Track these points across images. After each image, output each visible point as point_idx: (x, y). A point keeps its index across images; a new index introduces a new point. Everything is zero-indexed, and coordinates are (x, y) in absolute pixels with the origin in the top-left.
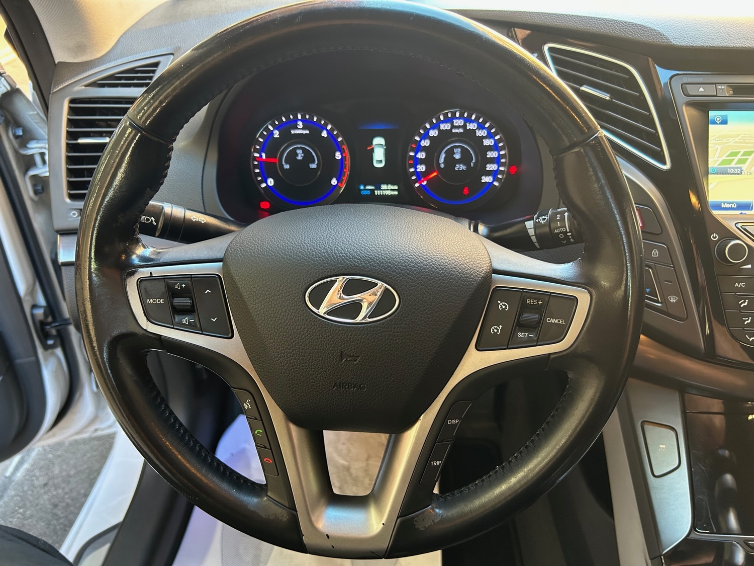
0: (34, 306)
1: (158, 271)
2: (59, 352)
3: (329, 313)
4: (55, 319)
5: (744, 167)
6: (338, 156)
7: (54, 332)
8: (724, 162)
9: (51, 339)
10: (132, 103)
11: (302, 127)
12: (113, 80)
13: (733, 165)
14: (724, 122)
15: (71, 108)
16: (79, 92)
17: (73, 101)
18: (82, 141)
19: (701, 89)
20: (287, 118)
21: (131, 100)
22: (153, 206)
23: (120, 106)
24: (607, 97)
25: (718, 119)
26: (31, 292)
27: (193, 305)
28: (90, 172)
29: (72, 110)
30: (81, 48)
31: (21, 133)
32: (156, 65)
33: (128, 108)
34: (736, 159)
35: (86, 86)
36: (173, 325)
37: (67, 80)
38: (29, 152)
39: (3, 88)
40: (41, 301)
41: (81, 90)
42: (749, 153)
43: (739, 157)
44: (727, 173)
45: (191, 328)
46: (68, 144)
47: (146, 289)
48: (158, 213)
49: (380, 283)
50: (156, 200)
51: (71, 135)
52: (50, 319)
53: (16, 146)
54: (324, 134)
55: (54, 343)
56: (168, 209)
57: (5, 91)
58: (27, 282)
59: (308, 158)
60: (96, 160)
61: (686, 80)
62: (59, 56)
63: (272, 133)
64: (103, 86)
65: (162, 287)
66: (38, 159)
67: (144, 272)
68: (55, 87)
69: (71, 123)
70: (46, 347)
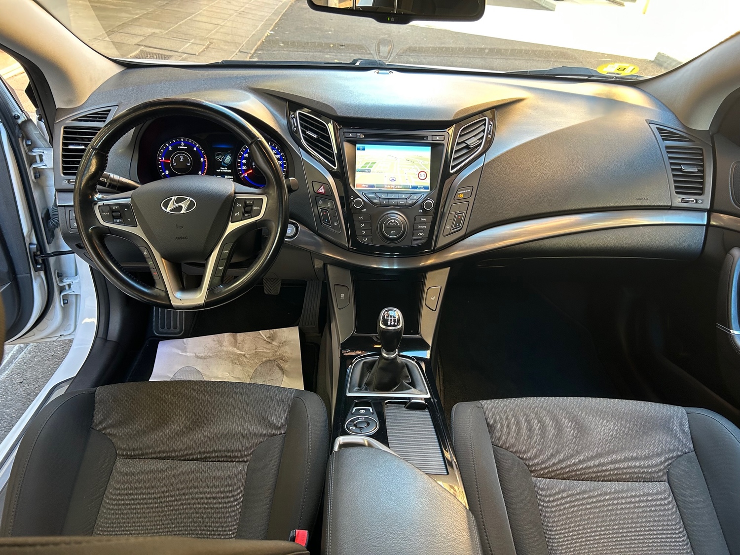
0: (31, 244)
1: (106, 203)
2: (42, 274)
3: (171, 210)
4: (42, 253)
5: (371, 169)
6: (202, 160)
7: (41, 261)
8: (363, 167)
9: (39, 265)
10: (99, 130)
11: (183, 145)
12: (86, 118)
13: (367, 168)
14: (364, 149)
15: (64, 131)
16: (68, 123)
17: (65, 128)
18: (70, 147)
19: (351, 135)
20: (176, 140)
21: (99, 129)
22: (105, 174)
23: (93, 132)
24: (315, 136)
25: (361, 148)
26: (30, 236)
27: (121, 215)
28: (79, 162)
29: (65, 132)
30: (70, 101)
31: (30, 143)
32: (109, 111)
33: (97, 132)
34: (368, 165)
35: (72, 120)
36: (114, 223)
37: (63, 117)
38: (34, 154)
39: (23, 118)
40: (35, 241)
41: (70, 123)
42: (374, 163)
43: (369, 165)
44: (364, 172)
45: (120, 223)
46: (63, 148)
47: (102, 210)
48: (108, 177)
49: (188, 198)
50: (107, 172)
51: (64, 144)
52: (39, 253)
53: (27, 150)
54: (195, 149)
55: (41, 267)
56: (112, 176)
57: (24, 120)
58: (28, 228)
59: (186, 160)
60: (81, 157)
61: (345, 130)
62: (59, 105)
63: (168, 148)
64: (81, 121)
65: (108, 208)
66: (38, 159)
67: (101, 203)
68: (56, 121)
69: (64, 138)
70: (36, 270)
